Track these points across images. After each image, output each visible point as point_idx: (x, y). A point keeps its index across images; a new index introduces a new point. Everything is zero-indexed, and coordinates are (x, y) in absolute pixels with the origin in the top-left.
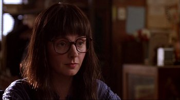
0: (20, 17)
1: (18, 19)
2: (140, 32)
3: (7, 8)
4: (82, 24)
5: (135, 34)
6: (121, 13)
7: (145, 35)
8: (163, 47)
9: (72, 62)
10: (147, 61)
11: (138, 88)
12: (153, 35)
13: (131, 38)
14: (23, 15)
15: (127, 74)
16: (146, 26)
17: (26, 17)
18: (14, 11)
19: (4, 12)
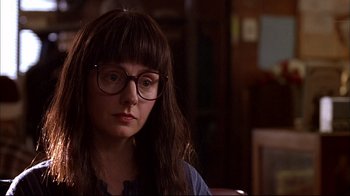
0: (53, 37)
1: (48, 41)
2: (285, 66)
3: (27, 19)
4: (154, 47)
5: (277, 70)
6: (248, 29)
7: (296, 72)
8: (330, 94)
9: (126, 112)
10: (298, 122)
11: (283, 175)
12: (311, 71)
13: (268, 77)
14: (58, 32)
15: (261, 149)
16: (297, 55)
17: (64, 36)
18: (42, 24)
19: (21, 27)
